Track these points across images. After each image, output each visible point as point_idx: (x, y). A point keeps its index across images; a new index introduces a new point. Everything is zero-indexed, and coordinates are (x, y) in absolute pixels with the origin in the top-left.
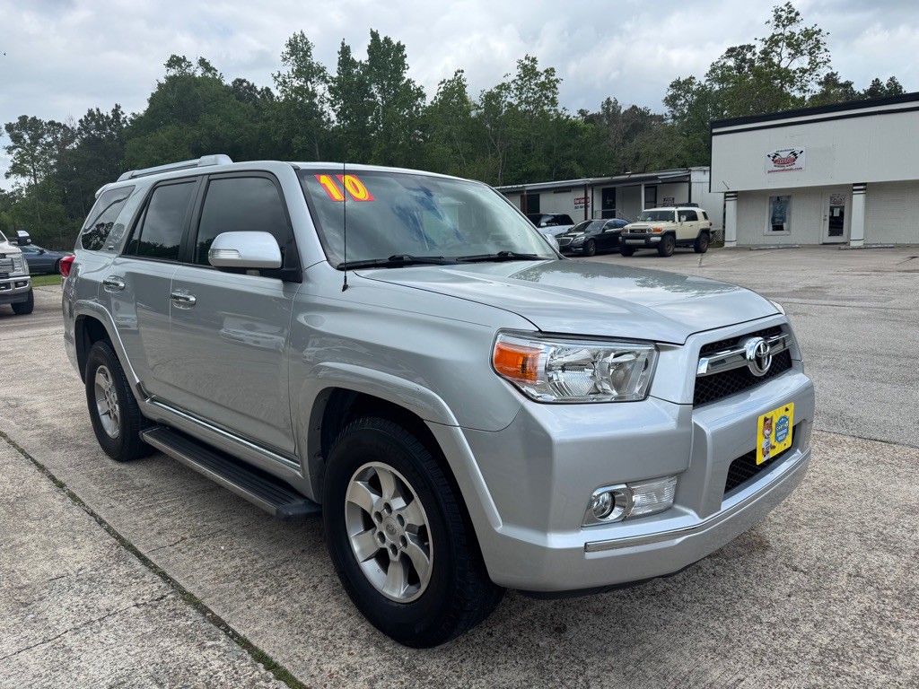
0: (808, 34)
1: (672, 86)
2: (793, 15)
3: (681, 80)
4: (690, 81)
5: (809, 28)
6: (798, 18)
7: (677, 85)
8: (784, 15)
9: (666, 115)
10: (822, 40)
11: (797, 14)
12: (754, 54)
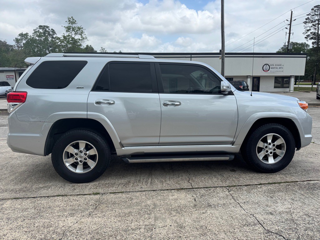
0: (79, 28)
1: (19, 35)
2: (74, 21)
3: (23, 33)
4: (26, 34)
5: (79, 27)
6: (76, 22)
7: (21, 35)
8: (71, 20)
9: (14, 45)
10: (84, 31)
11: (75, 21)
12: (49, 30)
